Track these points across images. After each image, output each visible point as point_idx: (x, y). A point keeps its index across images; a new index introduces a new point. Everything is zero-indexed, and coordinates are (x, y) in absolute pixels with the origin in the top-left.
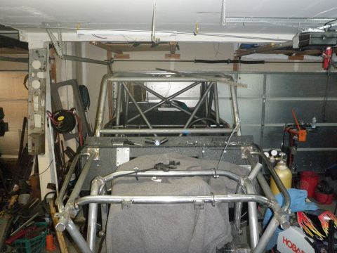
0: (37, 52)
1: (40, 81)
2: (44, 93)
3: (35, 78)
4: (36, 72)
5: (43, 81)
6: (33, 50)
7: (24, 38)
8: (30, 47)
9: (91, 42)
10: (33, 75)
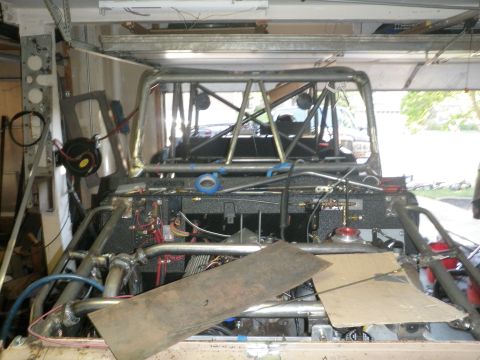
0: (34, 41)
1: (41, 90)
2: (49, 109)
3: (34, 85)
4: (34, 75)
5: (46, 91)
6: (28, 37)
7: (10, 17)
8: (22, 33)
9: (124, 24)
10: (29, 80)
